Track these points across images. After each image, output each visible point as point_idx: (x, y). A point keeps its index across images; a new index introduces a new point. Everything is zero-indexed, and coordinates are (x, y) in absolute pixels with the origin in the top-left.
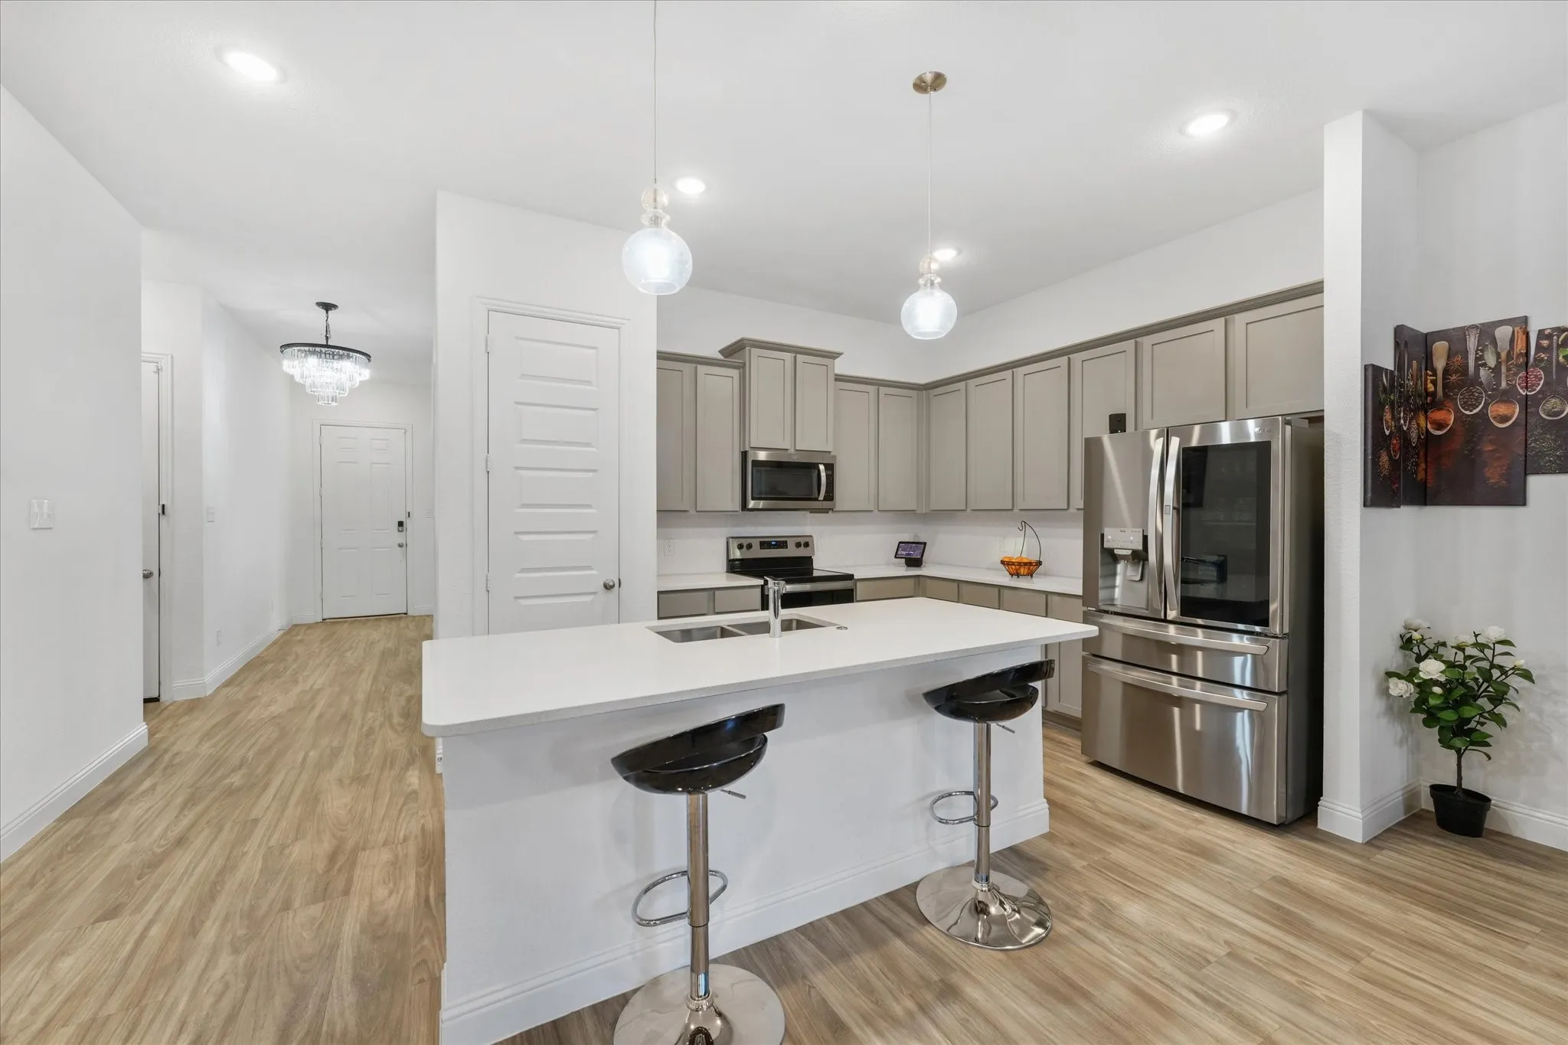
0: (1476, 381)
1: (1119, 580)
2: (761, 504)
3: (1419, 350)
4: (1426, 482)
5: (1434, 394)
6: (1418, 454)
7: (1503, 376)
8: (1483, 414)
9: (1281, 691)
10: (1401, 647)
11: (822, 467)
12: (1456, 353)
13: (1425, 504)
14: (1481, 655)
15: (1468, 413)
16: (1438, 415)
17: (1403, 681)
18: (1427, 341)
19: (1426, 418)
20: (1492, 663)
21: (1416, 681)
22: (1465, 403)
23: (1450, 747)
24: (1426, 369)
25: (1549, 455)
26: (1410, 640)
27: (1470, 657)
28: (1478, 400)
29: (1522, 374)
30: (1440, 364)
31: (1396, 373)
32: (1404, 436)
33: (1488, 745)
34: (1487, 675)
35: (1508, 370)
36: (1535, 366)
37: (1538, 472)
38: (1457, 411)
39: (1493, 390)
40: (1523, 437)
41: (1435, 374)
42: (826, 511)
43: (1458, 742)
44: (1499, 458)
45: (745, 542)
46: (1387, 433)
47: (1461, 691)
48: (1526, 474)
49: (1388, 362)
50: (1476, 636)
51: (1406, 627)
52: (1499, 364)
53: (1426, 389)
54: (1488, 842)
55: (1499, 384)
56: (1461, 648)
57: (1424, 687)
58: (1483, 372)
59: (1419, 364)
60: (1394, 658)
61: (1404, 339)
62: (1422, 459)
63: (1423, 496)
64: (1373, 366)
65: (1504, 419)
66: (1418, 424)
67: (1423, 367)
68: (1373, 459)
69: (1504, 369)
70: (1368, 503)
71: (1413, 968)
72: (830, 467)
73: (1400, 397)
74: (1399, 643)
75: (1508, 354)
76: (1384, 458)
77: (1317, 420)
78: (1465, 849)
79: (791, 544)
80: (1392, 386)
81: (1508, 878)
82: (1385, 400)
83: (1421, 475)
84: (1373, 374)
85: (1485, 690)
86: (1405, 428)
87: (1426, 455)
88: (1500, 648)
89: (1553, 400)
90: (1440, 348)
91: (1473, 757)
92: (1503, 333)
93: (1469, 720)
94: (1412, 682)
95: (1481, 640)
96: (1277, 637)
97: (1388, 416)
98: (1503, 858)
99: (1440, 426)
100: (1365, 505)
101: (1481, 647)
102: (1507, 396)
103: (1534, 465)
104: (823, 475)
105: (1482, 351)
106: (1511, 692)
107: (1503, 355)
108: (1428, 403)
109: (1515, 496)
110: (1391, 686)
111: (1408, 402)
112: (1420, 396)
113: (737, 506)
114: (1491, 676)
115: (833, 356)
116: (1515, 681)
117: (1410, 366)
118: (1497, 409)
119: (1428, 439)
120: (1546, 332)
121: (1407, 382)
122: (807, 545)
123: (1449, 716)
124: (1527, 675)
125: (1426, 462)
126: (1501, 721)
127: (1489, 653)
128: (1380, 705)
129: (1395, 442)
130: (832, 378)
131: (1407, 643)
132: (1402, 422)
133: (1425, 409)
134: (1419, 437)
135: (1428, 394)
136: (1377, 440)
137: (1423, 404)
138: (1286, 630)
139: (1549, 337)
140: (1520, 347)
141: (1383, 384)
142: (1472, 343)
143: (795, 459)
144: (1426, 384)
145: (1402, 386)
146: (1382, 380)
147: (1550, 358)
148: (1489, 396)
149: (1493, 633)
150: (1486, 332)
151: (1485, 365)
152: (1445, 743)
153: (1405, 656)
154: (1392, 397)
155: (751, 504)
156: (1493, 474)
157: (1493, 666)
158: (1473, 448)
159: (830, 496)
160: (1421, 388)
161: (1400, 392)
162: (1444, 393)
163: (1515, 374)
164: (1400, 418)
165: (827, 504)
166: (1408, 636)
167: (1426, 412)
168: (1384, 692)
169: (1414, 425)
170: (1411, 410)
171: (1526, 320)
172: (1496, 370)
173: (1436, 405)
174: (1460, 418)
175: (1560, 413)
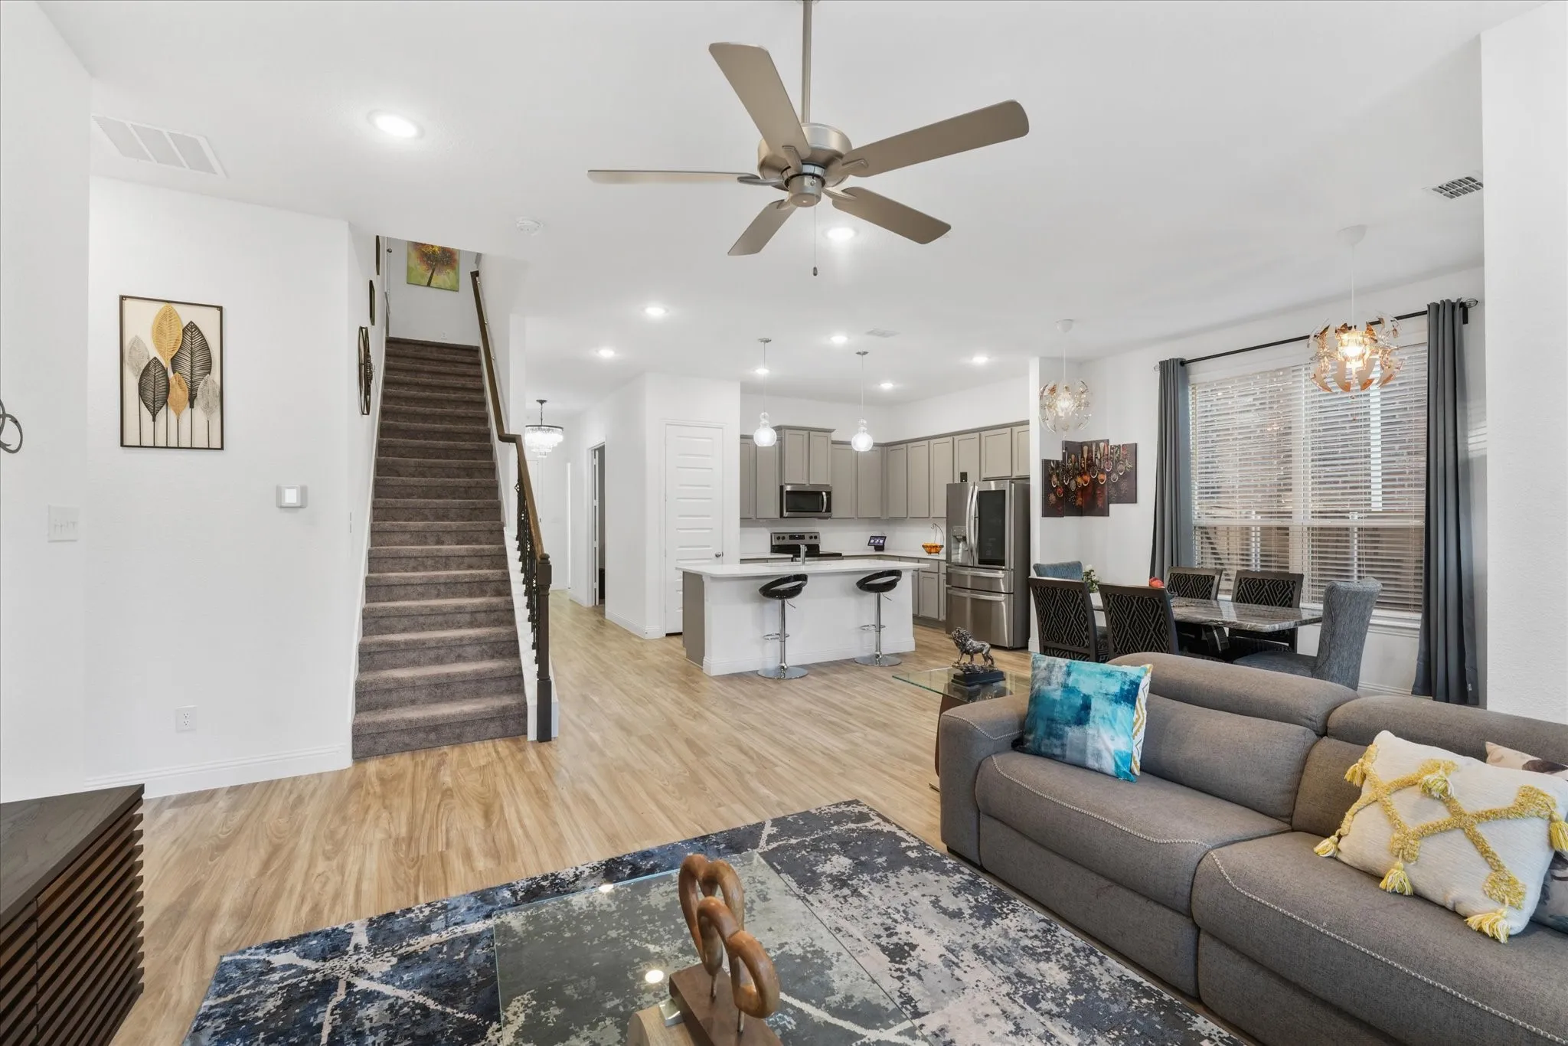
0: (1095, 465)
1: (960, 551)
2: (792, 514)
3: (1076, 451)
5: (1084, 468)
6: (1075, 494)
7: (1102, 463)
8: (1097, 478)
11: (824, 494)
12: (1090, 452)
13: (1081, 515)
15: (1093, 477)
16: (1085, 478)
18: (1081, 446)
19: (1082, 478)
22: (1093, 473)
24: (1079, 458)
25: (1115, 496)
28: (1096, 471)
29: (1107, 463)
30: (1085, 456)
31: (1061, 463)
32: (1067, 488)
35: (1104, 461)
36: (1110, 460)
37: (1112, 503)
38: (1090, 477)
39: (1100, 468)
40: (1107, 489)
41: (1084, 460)
42: (826, 518)
44: (1102, 497)
45: (781, 536)
46: (1055, 486)
48: (1109, 504)
49: (1057, 457)
52: (1101, 458)
53: (1081, 466)
55: (1101, 466)
58: (1097, 460)
59: (1075, 456)
61: (1067, 446)
62: (1077, 497)
63: (1080, 512)
64: (1049, 460)
65: (1102, 481)
67: (1077, 457)
68: (1045, 497)
69: (1102, 460)
72: (829, 494)
73: (1063, 471)
75: (1103, 454)
76: (1052, 497)
79: (807, 537)
80: (1058, 467)
82: (1053, 473)
83: (1079, 503)
84: (1045, 463)
86: (1066, 484)
87: (1080, 494)
89: (1115, 474)
90: (1085, 449)
92: (1102, 445)
96: (1008, 571)
97: (1055, 479)
99: (1084, 483)
100: (1043, 516)
102: (1103, 472)
103: (1110, 501)
104: (825, 497)
105: (1096, 452)
108: (1081, 473)
109: (1106, 513)
111: (1068, 473)
112: (1077, 469)
113: (778, 516)
115: (830, 431)
117: (1070, 457)
119: (1078, 489)
120: (1113, 447)
121: (1067, 465)
122: (816, 537)
125: (1081, 497)
129: (1060, 490)
130: (830, 443)
132: (1064, 481)
134: (1076, 487)
135: (1079, 469)
136: (1047, 490)
137: (1078, 473)
138: (1012, 567)
139: (1114, 449)
140: (1106, 451)
141: (1051, 467)
142: (1094, 448)
143: (810, 489)
144: (1077, 465)
145: (1064, 467)
146: (1051, 465)
147: (1115, 457)
148: (1099, 471)
150: (1097, 443)
151: (1097, 458)
154: (1055, 471)
155: (785, 514)
156: (1100, 503)
158: (1095, 493)
159: (829, 510)
160: (1074, 467)
161: (1061, 469)
162: (1087, 468)
165: (827, 514)
167: (1080, 476)
169: (1073, 482)
170: (1070, 476)
171: (1108, 440)
172: (1100, 460)
173: (1085, 473)
174: (1091, 479)
175: (1116, 480)
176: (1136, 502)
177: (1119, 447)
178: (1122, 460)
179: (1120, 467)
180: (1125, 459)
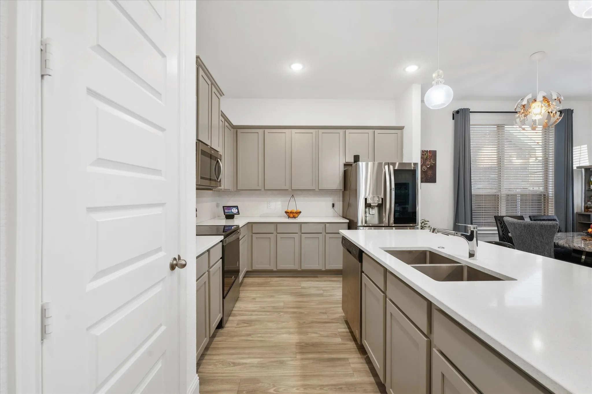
11: (219, 161)
89: (424, 166)
175: (425, 169)
176: (436, 182)
177: (427, 151)
178: (429, 159)
179: (428, 162)
180: (431, 158)
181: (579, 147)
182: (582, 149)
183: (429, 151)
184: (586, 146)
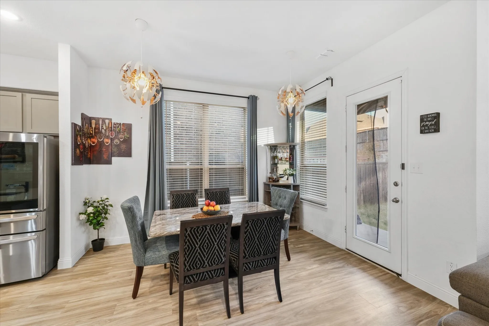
0: (101, 132)
3: (89, 122)
4: (90, 158)
5: (92, 134)
6: (88, 150)
7: (107, 132)
8: (103, 141)
9: (43, 229)
10: (84, 205)
12: (97, 124)
13: (90, 164)
14: (102, 203)
15: (100, 140)
16: (93, 140)
17: (83, 215)
18: (90, 119)
19: (90, 140)
20: (105, 204)
21: (87, 214)
22: (99, 137)
23: (96, 229)
24: (90, 127)
25: (116, 152)
26: (86, 202)
27: (100, 204)
28: (102, 137)
29: (111, 132)
30: (94, 126)
31: (81, 127)
32: (84, 145)
33: (104, 225)
34: (103, 208)
35: (108, 131)
36: (113, 131)
37: (114, 156)
38: (97, 139)
39: (105, 135)
40: (111, 148)
41: (92, 129)
43: (97, 227)
44: (106, 153)
46: (79, 143)
47: (98, 213)
48: (112, 157)
49: (79, 123)
50: (101, 198)
51: (86, 199)
52: (106, 129)
53: (90, 132)
54: (105, 250)
55: (106, 134)
56: (98, 202)
57: (89, 215)
58: (103, 130)
59: (88, 125)
60: (81, 209)
61: (84, 117)
62: (89, 152)
63: (90, 162)
64: (74, 123)
65: (107, 143)
66: (88, 142)
67: (89, 126)
68: (74, 151)
69: (107, 130)
70: (73, 164)
71: (80, 298)
73: (83, 134)
74: (83, 204)
75: (108, 127)
76: (78, 151)
77: (56, 137)
78: (99, 255)
80: (80, 130)
81: (107, 258)
82: (78, 134)
83: (89, 156)
84: (74, 126)
85: (103, 212)
86: (84, 143)
87: (90, 150)
88: (106, 200)
89: (116, 140)
90: (93, 122)
91: (101, 229)
92: (107, 121)
93: (100, 220)
94: (86, 215)
95: (102, 199)
96: (41, 211)
97: (79, 139)
98: (107, 253)
99: (94, 143)
100: (72, 165)
101: (102, 201)
102: (108, 137)
103: (112, 155)
105: (103, 125)
106: (109, 210)
107: (107, 127)
108: (91, 136)
109: (109, 162)
110: (80, 217)
111: (85, 135)
112: (89, 134)
114: (105, 207)
116: (109, 208)
117: (86, 125)
118: (106, 140)
119: (91, 147)
120: (115, 123)
121: (85, 130)
123: (95, 221)
124: (111, 206)
125: (90, 152)
126: (107, 218)
127: (104, 202)
128: (77, 223)
129: (81, 146)
131: (85, 204)
132: (83, 141)
133: (90, 138)
134: (88, 145)
135: (91, 134)
136: (76, 146)
137: (89, 136)
138: (45, 208)
139: (116, 125)
140: (110, 125)
141: (77, 129)
142: (101, 122)
144: (90, 131)
145: (83, 130)
146: (77, 128)
147: (116, 129)
148: (104, 136)
149: (104, 197)
150: (104, 120)
151: (103, 128)
152: (95, 228)
153: (85, 207)
154: (80, 133)
156: (105, 156)
157: (105, 205)
158: (101, 150)
160: (89, 132)
161: (83, 132)
162: (94, 134)
163: (109, 132)
164: (83, 140)
166: (85, 202)
167: (90, 139)
168: (78, 219)
170: (86, 138)
171: (111, 119)
172: (105, 130)
173: (93, 137)
174: (98, 141)
175: (118, 143)
176: (131, 157)
177: (120, 124)
178: (122, 132)
179: (120, 136)
180: (124, 132)
181: (267, 128)
182: (269, 130)
183: (122, 124)
184: (272, 128)
